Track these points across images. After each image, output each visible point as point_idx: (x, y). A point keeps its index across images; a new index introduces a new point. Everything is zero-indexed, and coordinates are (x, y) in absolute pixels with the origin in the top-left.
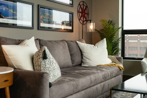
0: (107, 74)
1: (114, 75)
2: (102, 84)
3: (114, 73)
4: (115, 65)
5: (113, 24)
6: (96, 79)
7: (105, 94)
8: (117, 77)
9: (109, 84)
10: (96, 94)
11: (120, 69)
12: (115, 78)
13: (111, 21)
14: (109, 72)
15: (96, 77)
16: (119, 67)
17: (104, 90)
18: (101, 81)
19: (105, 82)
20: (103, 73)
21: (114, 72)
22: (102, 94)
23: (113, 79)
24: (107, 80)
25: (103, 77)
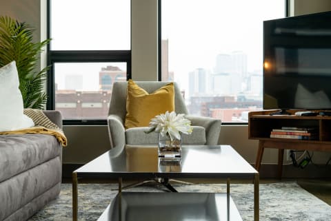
0: (33, 152)
1: (46, 155)
2: (22, 177)
3: (46, 148)
4: (44, 130)
5: (28, 33)
6: (8, 161)
7: (28, 207)
8: (52, 161)
9: (36, 180)
10: (9, 205)
11: (58, 140)
12: (48, 163)
13: (22, 25)
14: (36, 146)
15: (7, 156)
16: (55, 136)
17: (25, 196)
18: (20, 169)
19: (26, 174)
20: (24, 147)
21: (47, 146)
22: (20, 208)
23: (44, 166)
24: (32, 168)
25: (25, 158)
